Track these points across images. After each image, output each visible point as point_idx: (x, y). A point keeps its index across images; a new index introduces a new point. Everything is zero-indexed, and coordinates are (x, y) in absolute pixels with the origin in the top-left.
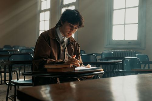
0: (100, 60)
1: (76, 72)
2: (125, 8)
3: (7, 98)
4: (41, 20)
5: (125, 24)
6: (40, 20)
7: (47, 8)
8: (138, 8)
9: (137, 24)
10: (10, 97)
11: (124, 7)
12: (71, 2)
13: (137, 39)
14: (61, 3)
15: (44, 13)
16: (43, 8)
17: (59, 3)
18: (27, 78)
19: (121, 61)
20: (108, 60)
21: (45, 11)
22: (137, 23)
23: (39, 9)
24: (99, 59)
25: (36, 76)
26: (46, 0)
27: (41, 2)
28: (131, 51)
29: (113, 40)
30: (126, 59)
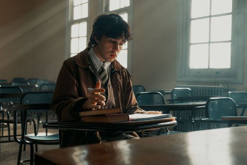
0: (169, 102)
1: (130, 122)
2: (210, 16)
3: (19, 164)
5: (209, 43)
6: (72, 36)
7: (83, 17)
8: (231, 16)
9: (230, 43)
10: (23, 162)
12: (121, 7)
13: (229, 67)
15: (77, 25)
17: (102, 9)
18: (50, 132)
19: (205, 103)
20: (182, 102)
21: (79, 21)
23: (69, 19)
24: (167, 100)
25: (65, 129)
26: (81, 4)
27: (73, 7)
28: (221, 86)
29: (191, 68)
30: (212, 100)
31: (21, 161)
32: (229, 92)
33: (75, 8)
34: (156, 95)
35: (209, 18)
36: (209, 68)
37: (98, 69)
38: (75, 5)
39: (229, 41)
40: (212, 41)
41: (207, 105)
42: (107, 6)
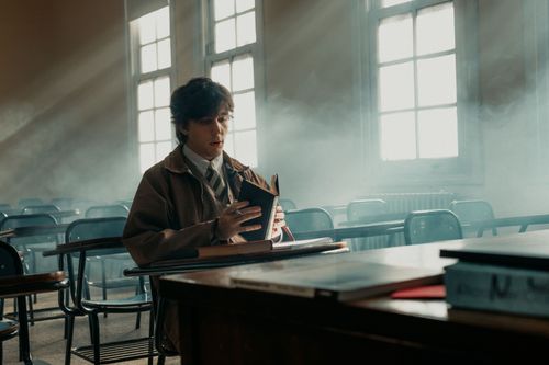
2: (415, 58)
3: (69, 354)
4: (141, 106)
5: (416, 109)
7: (161, 68)
8: (453, 56)
9: (455, 109)
11: (412, 55)
12: (241, 44)
13: (453, 151)
14: (207, 47)
15: (150, 83)
16: (146, 69)
17: (200, 49)
19: (403, 220)
21: (154, 76)
22: (455, 105)
23: (133, 72)
26: (156, 42)
27: (139, 47)
28: (442, 192)
29: (385, 159)
30: (417, 215)
31: (74, 349)
32: (455, 202)
33: (143, 50)
34: (316, 214)
35: (412, 62)
36: (418, 159)
37: (204, 171)
38: (142, 43)
39: (452, 105)
40: (421, 105)
41: (406, 224)
42: (211, 44)
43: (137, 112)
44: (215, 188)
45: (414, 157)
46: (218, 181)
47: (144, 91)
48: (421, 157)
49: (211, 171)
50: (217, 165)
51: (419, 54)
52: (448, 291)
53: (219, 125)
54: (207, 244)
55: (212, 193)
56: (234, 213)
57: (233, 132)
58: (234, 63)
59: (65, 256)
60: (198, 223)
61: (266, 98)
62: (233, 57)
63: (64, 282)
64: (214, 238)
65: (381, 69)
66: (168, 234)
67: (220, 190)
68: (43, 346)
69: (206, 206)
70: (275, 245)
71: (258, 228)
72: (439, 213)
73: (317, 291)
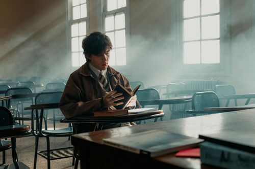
0: (165, 96)
2: (201, 16)
3: (36, 154)
5: (201, 40)
6: (72, 36)
7: (82, 18)
8: (219, 16)
9: (219, 40)
10: (40, 152)
11: (199, 15)
12: (119, 7)
13: (218, 62)
15: (77, 24)
16: (75, 17)
17: (100, 9)
21: (79, 21)
23: (69, 19)
24: (164, 94)
25: (79, 123)
26: (80, 5)
27: (72, 7)
28: (212, 80)
29: (185, 63)
30: (198, 94)
31: (38, 152)
32: (217, 86)
33: (74, 9)
34: (151, 91)
35: (199, 18)
36: (201, 63)
37: (98, 75)
38: (74, 5)
39: (217, 39)
40: (203, 38)
41: (193, 99)
42: (105, 7)
43: (70, 38)
44: (103, 83)
45: (199, 63)
46: (104, 80)
47: (74, 28)
48: (203, 63)
49: (101, 76)
50: (104, 73)
51: (202, 14)
52: (201, 152)
53: (106, 56)
54: (98, 110)
55: (102, 85)
56: (110, 97)
57: (115, 48)
58: (116, 16)
59: (35, 110)
60: (94, 99)
61: (130, 34)
62: (115, 13)
63: (29, 131)
64: (102, 107)
65: (185, 21)
66: (80, 104)
67: (105, 84)
68: (25, 148)
69: (98, 92)
70: (130, 111)
71: (122, 103)
72: (208, 93)
73: (141, 151)
